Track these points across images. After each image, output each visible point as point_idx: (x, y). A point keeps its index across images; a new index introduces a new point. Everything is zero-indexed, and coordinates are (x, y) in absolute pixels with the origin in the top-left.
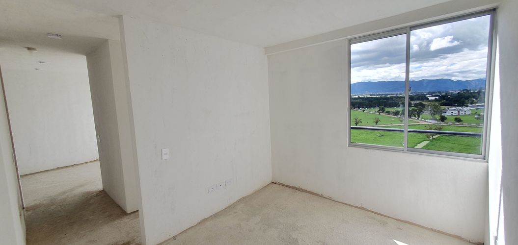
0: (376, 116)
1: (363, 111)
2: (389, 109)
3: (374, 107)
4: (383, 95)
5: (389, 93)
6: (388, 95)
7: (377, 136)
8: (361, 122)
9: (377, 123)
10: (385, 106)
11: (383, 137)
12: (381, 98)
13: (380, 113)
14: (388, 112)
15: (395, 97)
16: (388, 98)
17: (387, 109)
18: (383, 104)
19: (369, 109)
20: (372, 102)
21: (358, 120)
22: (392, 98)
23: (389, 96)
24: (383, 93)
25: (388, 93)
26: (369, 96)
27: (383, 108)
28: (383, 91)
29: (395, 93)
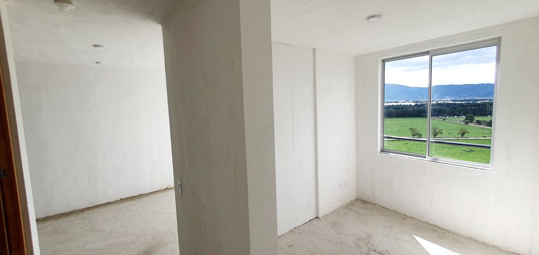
0: (462, 127)
1: (444, 119)
2: (481, 119)
3: (459, 115)
4: (470, 100)
5: (479, 98)
6: (478, 100)
7: (464, 150)
8: (441, 133)
9: (463, 134)
10: (475, 115)
11: (471, 153)
12: (468, 105)
13: (467, 123)
14: (479, 123)
15: (488, 103)
16: (479, 105)
17: (477, 118)
18: (472, 112)
19: (451, 118)
20: (455, 109)
21: (437, 131)
23: (479, 102)
24: (470, 98)
25: (476, 98)
26: (451, 102)
27: (471, 117)
28: (470, 95)
29: (488, 98)
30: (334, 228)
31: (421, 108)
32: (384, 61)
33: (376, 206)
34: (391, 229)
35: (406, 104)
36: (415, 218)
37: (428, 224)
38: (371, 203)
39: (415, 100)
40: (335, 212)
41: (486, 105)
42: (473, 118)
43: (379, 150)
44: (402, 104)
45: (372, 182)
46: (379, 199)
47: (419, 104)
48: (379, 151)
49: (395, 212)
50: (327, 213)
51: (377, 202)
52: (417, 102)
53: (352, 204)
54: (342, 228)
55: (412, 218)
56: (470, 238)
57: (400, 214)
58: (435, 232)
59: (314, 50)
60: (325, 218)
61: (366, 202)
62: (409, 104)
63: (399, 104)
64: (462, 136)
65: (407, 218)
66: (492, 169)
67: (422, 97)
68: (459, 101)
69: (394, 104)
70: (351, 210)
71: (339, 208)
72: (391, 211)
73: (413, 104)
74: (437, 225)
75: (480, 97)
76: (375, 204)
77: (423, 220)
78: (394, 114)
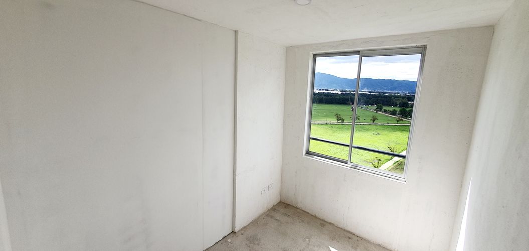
0: (374, 114)
1: (361, 107)
2: (387, 108)
3: (372, 105)
4: (381, 93)
6: (386, 93)
7: (374, 134)
8: (359, 119)
9: (374, 121)
10: (383, 105)
12: (379, 96)
13: (377, 111)
14: (385, 111)
15: (393, 96)
16: (386, 97)
17: (385, 108)
18: (382, 102)
19: (367, 106)
20: (370, 99)
22: (390, 97)
23: (387, 95)
24: (381, 91)
25: (386, 91)
26: (368, 93)
27: (381, 106)
28: (381, 88)
29: (393, 92)
30: (249, 247)
31: (345, 97)
32: (315, 56)
33: (298, 210)
34: (309, 241)
35: (334, 92)
36: (333, 224)
37: (345, 230)
38: (293, 206)
39: (342, 89)
40: (255, 223)
41: (391, 97)
42: (382, 107)
43: (304, 152)
44: (331, 92)
45: (296, 185)
46: (301, 202)
47: (344, 93)
48: (304, 154)
49: (315, 217)
50: (245, 224)
51: (299, 205)
52: (342, 91)
53: (274, 209)
54: (258, 245)
55: (330, 223)
56: (379, 245)
57: (320, 219)
58: (350, 240)
59: (236, 32)
60: (242, 232)
61: (288, 205)
62: (337, 92)
63: (329, 92)
64: (373, 122)
65: (326, 224)
66: (405, 180)
67: (346, 87)
68: (373, 93)
69: (325, 91)
70: (272, 217)
71: (259, 217)
72: (312, 215)
73: (340, 93)
74: (352, 231)
75: (388, 90)
76: (297, 208)
77: (340, 227)
78: (325, 101)
